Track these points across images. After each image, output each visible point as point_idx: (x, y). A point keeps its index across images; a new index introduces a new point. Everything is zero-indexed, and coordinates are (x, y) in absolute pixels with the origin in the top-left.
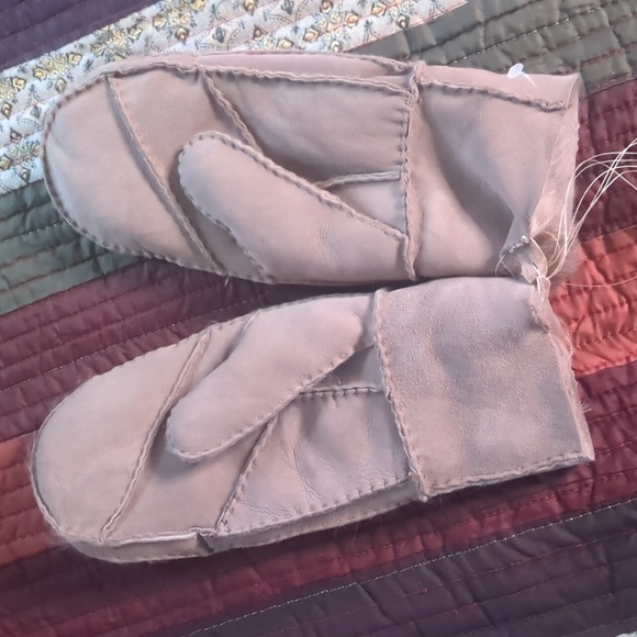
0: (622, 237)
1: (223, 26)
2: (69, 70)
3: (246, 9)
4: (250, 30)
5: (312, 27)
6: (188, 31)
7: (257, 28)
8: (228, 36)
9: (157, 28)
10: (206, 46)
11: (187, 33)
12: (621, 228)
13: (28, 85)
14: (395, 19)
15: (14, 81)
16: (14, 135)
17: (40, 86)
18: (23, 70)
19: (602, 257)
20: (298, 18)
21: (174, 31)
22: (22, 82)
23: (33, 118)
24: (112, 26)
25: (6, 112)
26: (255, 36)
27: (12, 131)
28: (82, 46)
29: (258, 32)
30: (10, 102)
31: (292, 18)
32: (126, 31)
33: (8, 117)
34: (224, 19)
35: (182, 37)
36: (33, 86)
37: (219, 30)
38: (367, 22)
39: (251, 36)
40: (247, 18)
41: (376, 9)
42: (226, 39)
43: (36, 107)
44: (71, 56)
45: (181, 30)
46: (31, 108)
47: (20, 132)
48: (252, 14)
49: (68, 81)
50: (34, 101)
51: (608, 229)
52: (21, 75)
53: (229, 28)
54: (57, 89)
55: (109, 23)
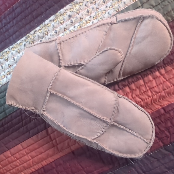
0: (169, 68)
1: (56, 29)
2: (20, 47)
3: (61, 24)
4: (63, 29)
5: (79, 26)
6: (48, 32)
7: (65, 28)
8: (58, 31)
9: (40, 33)
10: (53, 35)
11: (48, 33)
12: (168, 65)
13: (11, 53)
14: (99, 20)
15: (7, 52)
16: (9, 66)
17: (14, 52)
18: (9, 49)
19: (164, 74)
20: (75, 24)
21: (44, 33)
22: (9, 52)
23: (13, 61)
24: (29, 34)
25: (7, 60)
26: (65, 30)
27: (9, 65)
28: (22, 40)
29: (65, 29)
30: (7, 58)
31: (73, 24)
32: (32, 35)
33: (7, 61)
34: (56, 28)
35: (47, 34)
36: (12, 53)
37: (55, 30)
38: (92, 22)
39: (64, 30)
40: (62, 26)
41: (94, 18)
42: (58, 32)
43: (14, 58)
44: (20, 43)
45: (46, 32)
46: (13, 58)
47: (11, 65)
48: (63, 25)
49: (20, 50)
50: (13, 56)
51: (164, 66)
52: (9, 50)
53: (58, 29)
54: (18, 52)
55: (28, 33)
